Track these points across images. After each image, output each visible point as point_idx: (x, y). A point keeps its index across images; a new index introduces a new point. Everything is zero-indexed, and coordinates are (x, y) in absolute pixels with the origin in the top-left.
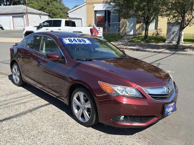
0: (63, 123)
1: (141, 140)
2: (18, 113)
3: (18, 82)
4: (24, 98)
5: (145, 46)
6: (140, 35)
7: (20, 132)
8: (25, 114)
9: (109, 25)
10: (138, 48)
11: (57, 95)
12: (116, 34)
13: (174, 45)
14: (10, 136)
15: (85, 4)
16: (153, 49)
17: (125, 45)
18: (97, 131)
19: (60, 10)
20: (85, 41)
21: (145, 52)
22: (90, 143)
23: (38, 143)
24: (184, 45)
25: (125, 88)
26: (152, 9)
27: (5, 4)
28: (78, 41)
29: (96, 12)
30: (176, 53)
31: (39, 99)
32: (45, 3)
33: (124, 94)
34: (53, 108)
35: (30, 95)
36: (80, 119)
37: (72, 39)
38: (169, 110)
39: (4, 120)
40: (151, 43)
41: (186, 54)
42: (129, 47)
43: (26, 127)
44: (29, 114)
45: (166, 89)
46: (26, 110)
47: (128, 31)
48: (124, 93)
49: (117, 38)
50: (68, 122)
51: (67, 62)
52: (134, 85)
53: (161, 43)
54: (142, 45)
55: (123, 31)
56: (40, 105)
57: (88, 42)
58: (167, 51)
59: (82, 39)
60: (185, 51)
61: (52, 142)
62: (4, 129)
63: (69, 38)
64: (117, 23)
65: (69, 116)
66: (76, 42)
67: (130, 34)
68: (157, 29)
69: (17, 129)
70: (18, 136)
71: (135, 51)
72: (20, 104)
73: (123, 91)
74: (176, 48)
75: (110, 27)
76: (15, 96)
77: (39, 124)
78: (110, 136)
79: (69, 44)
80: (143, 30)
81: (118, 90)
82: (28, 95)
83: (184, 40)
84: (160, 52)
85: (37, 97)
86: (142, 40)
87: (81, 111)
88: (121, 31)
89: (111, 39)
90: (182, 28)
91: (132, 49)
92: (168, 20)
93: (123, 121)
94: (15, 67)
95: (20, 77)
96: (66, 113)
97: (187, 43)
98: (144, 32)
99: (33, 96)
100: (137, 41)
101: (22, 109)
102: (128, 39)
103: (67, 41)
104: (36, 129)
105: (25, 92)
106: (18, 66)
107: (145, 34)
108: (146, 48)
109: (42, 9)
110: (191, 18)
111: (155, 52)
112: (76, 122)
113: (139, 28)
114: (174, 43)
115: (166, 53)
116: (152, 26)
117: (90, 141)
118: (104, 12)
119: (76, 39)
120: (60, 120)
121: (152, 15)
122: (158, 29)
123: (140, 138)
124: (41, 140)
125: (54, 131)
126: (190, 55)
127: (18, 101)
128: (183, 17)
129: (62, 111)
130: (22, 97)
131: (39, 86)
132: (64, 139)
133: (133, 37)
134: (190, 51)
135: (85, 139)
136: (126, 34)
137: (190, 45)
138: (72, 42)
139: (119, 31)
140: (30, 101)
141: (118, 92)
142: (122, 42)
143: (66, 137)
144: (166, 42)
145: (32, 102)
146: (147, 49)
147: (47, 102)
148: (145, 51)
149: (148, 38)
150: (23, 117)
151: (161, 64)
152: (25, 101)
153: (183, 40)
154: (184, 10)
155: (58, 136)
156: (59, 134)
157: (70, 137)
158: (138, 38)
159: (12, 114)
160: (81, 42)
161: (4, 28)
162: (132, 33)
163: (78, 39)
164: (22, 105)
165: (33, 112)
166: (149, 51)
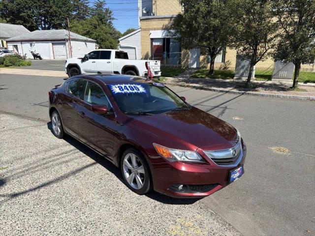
0: (111, 190)
1: (202, 210)
2: (58, 176)
3: (59, 134)
4: (66, 155)
5: (210, 83)
6: (204, 69)
7: (61, 203)
8: (67, 177)
9: (168, 55)
10: (201, 86)
11: (104, 153)
12: (176, 67)
13: (244, 82)
14: (49, 209)
15: (140, 30)
16: (219, 87)
17: (187, 82)
18: (152, 200)
19: (109, 35)
20: (138, 88)
21: (210, 92)
22: (143, 216)
23: (82, 217)
24: (255, 81)
25: (184, 152)
26: (219, 39)
27: (43, 26)
28: (129, 89)
29: (152, 40)
30: (246, 94)
31: (84, 156)
32: (91, 26)
33: (184, 159)
34: (100, 169)
35: (73, 150)
36: (132, 184)
37: (123, 86)
38: (235, 175)
39: (42, 186)
40: (217, 80)
41: (257, 95)
42: (191, 85)
43: (68, 196)
44: (72, 177)
45: (232, 151)
46: (68, 172)
47: (190, 64)
48: (183, 157)
49: (178, 72)
50: (117, 188)
51: (116, 116)
52: (195, 148)
53: (228, 79)
54: (206, 82)
55: (185, 63)
56: (84, 164)
57: (142, 90)
58: (235, 91)
59: (134, 85)
60: (257, 91)
61: (99, 216)
62: (42, 198)
63: (119, 85)
64: (178, 54)
65: (118, 180)
66: (128, 90)
67: (192, 67)
68: (224, 62)
69: (58, 198)
70: (59, 208)
71: (198, 90)
72: (61, 163)
73: (182, 155)
74: (246, 87)
75: (169, 58)
76: (55, 153)
77: (84, 192)
78: (166, 206)
79: (119, 93)
80: (208, 63)
81: (176, 154)
82: (71, 151)
83: (256, 76)
84: (227, 92)
85: (82, 153)
86: (207, 76)
87: (133, 175)
88: (183, 63)
89: (170, 73)
90: (253, 63)
91: (194, 87)
92: (238, 53)
93: (181, 190)
94: (55, 115)
95: (62, 128)
96: (116, 176)
97: (259, 79)
98: (209, 65)
99: (77, 152)
100: (200, 76)
101: (64, 170)
102: (190, 73)
103: (116, 89)
104: (79, 198)
105: (68, 147)
106: (58, 114)
107: (211, 68)
108: (211, 86)
109: (87, 34)
110: (264, 51)
111: (221, 91)
112: (127, 188)
113: (204, 60)
114: (244, 79)
115: (234, 93)
116: (218, 59)
117: (143, 214)
118: (162, 40)
119: (127, 86)
120: (108, 185)
121: (219, 46)
122: (226, 61)
123: (201, 208)
124: (86, 213)
125: (100, 201)
126: (263, 95)
127: (58, 159)
128: (255, 50)
129: (110, 173)
130: (63, 153)
131: (83, 141)
132: (113, 212)
133: (196, 71)
134: (262, 91)
135: (137, 212)
136: (187, 67)
137: (263, 82)
138: (123, 90)
139: (180, 63)
140: (73, 159)
141: (177, 157)
142: (183, 77)
143: (115, 210)
144: (235, 78)
145: (75, 161)
146: (213, 88)
147: (93, 161)
148: (210, 90)
149: (214, 72)
150: (64, 181)
151: (228, 107)
152: (67, 159)
153: (254, 76)
154: (257, 42)
155: (105, 208)
156: (107, 205)
157: (120, 208)
158: (202, 73)
159: (51, 178)
160: (133, 90)
161: (42, 57)
162: (195, 66)
163: (129, 87)
164: (63, 165)
165: (77, 175)
166: (214, 90)
